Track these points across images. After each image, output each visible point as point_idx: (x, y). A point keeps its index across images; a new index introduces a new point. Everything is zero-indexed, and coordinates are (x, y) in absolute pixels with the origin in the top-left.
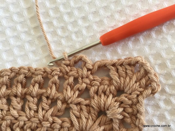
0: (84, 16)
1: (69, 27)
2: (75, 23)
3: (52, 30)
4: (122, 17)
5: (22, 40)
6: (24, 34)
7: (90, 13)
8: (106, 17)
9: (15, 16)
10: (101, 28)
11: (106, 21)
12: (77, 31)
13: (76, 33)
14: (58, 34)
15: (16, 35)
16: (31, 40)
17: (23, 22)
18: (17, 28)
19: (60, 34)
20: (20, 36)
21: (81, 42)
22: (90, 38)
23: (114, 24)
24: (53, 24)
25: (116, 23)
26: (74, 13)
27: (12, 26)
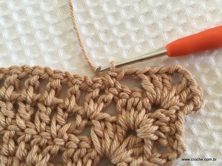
0: (134, 17)
1: (114, 31)
2: (122, 27)
3: (93, 35)
4: (181, 20)
5: (55, 45)
6: (58, 38)
7: (140, 14)
8: (162, 19)
9: (47, 16)
10: (154, 33)
11: (161, 24)
12: (124, 36)
13: (123, 39)
14: (100, 40)
15: (48, 39)
16: (66, 45)
17: (57, 23)
18: (49, 30)
19: (103, 40)
20: (53, 41)
21: (129, 50)
22: (141, 45)
23: (171, 28)
24: (94, 27)
25: (173, 27)
26: (120, 14)
27: (43, 28)
